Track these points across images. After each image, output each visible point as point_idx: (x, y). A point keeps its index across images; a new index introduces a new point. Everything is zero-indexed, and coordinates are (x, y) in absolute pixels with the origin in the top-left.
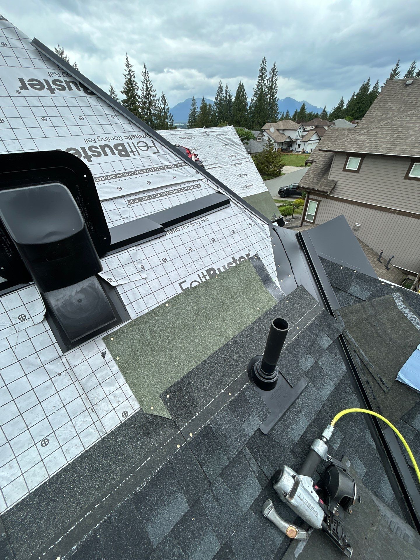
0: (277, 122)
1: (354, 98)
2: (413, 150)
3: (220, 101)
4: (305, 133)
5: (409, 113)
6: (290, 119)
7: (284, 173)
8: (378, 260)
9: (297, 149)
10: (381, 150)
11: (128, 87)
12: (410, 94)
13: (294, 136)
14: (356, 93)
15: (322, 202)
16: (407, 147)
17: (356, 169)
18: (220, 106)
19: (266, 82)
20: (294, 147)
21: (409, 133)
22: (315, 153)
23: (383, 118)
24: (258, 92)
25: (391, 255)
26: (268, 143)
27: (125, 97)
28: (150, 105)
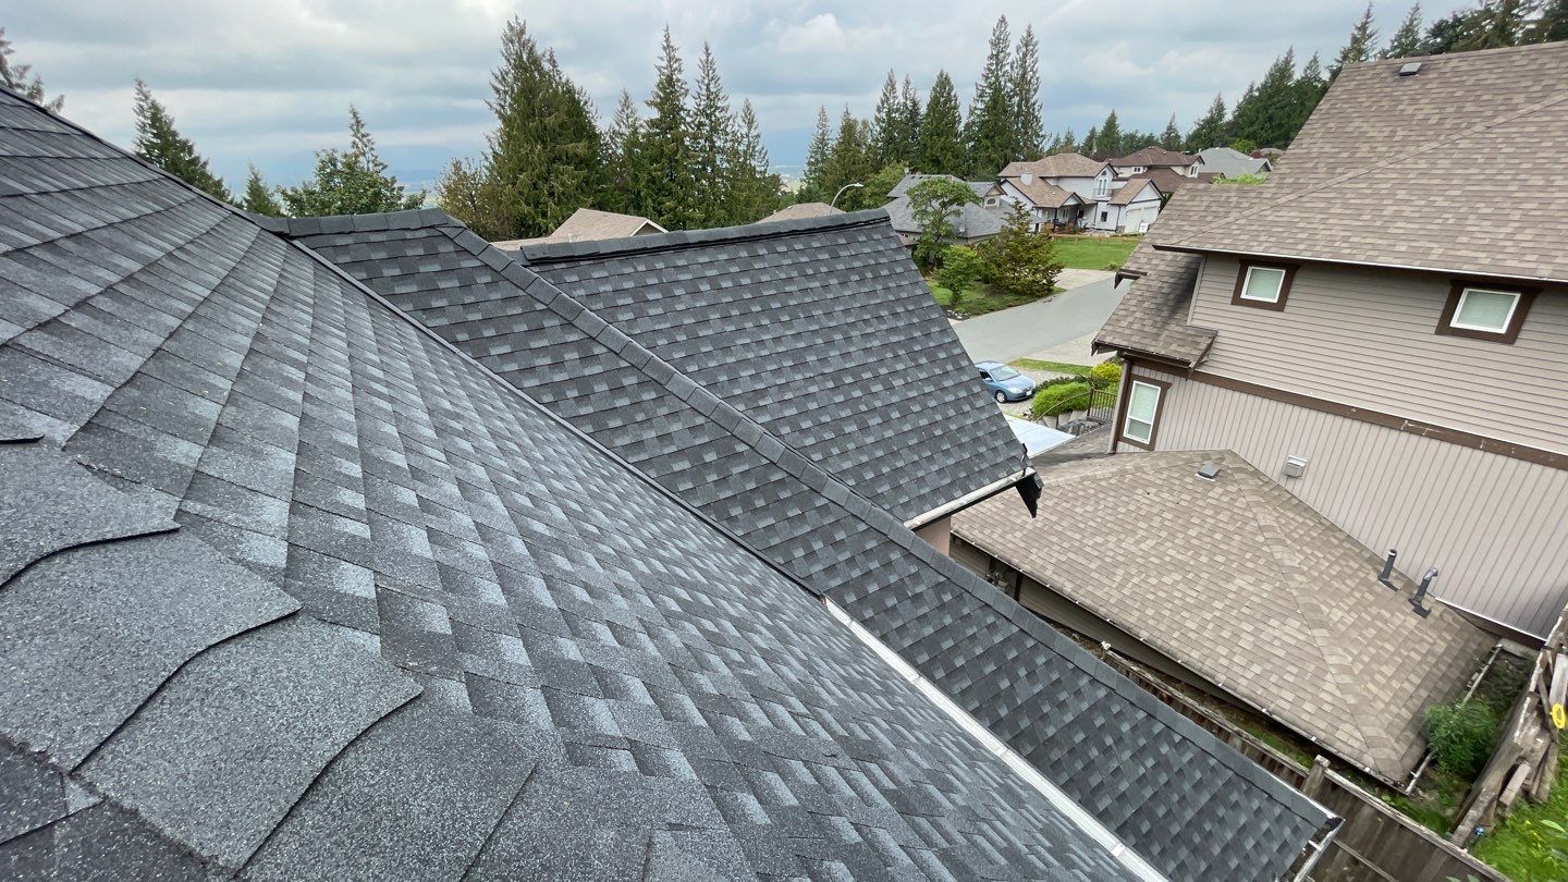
0: (1041, 158)
1: (1252, 96)
2: (1451, 252)
3: (888, 114)
4: (1120, 185)
5: (1425, 147)
6: (1076, 150)
7: (1063, 287)
8: (1383, 576)
9: (1099, 224)
10: (1348, 251)
11: (665, 92)
12: (1418, 97)
13: (1087, 191)
14: (1258, 85)
15: (1175, 386)
16: (1432, 245)
17: (1275, 301)
18: (890, 125)
19: (1008, 68)
20: (1089, 220)
21: (1430, 204)
22: (1144, 250)
23: (1339, 160)
24: (988, 91)
25: (1427, 565)
26: (1014, 212)
27: (655, 114)
28: (714, 130)
